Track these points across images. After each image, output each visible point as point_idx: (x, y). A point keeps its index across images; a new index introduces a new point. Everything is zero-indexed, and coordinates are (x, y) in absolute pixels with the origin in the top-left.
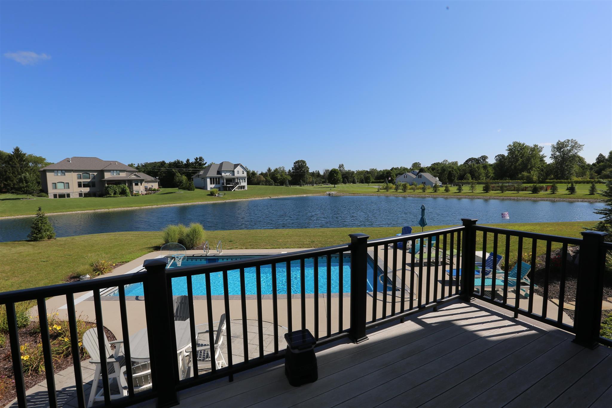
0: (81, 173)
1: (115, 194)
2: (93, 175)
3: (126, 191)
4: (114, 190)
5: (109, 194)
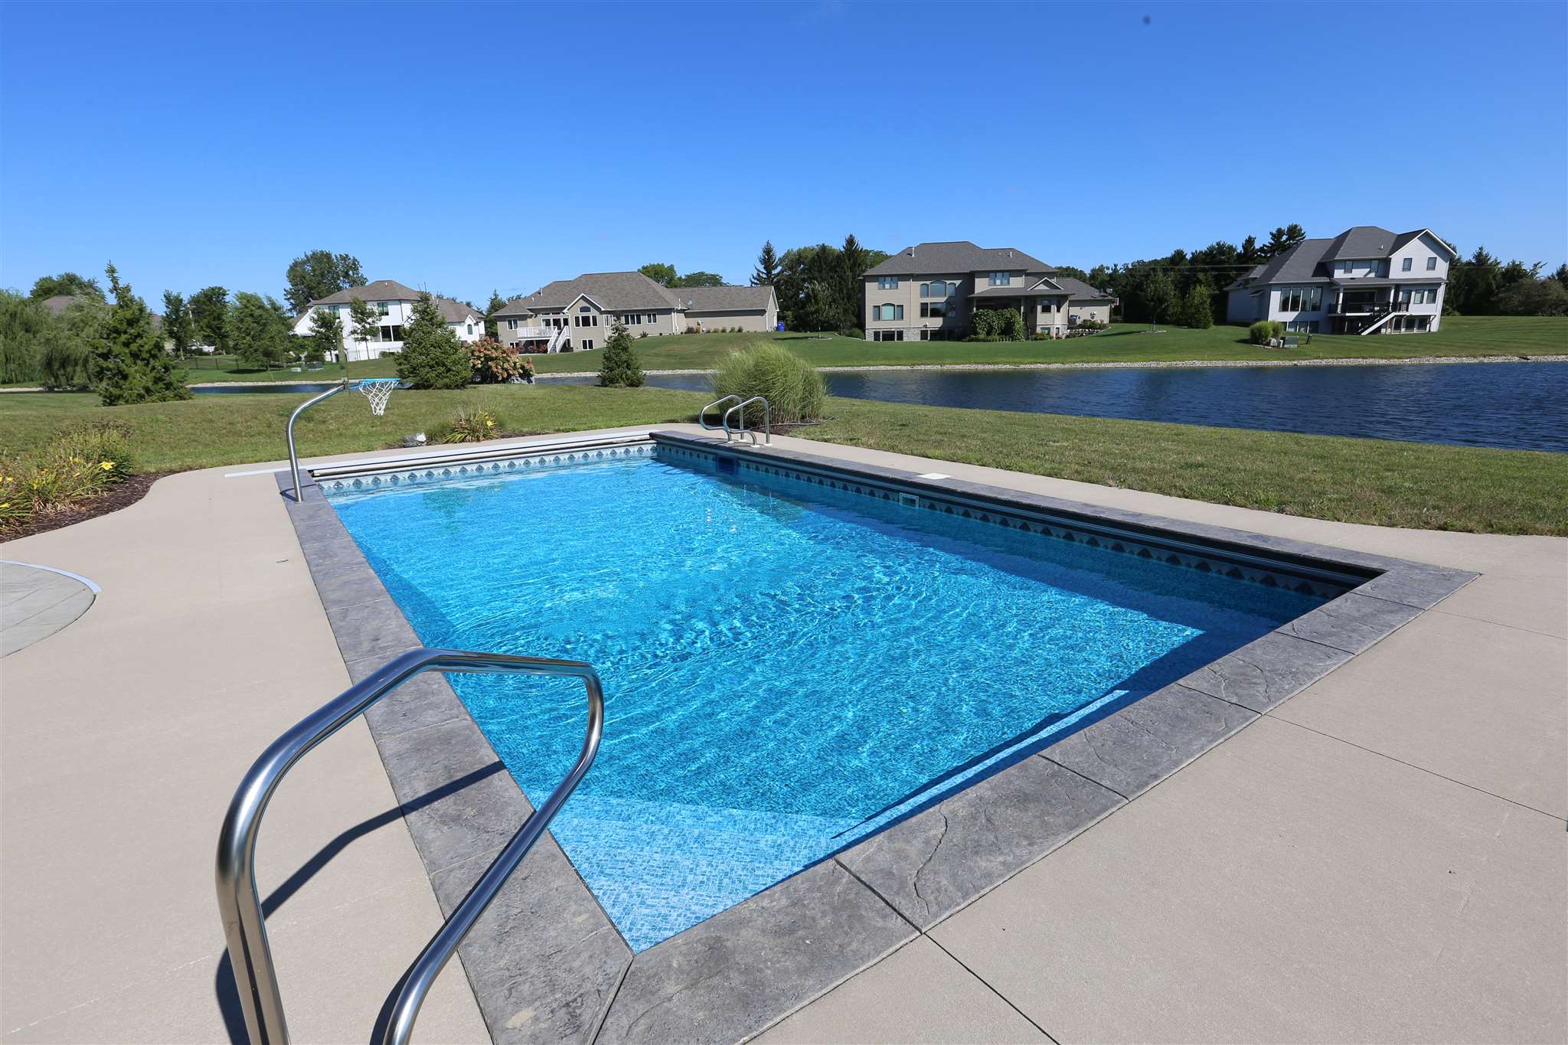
0: (928, 282)
1: (989, 333)
2: (953, 287)
3: (1015, 326)
5: (976, 333)
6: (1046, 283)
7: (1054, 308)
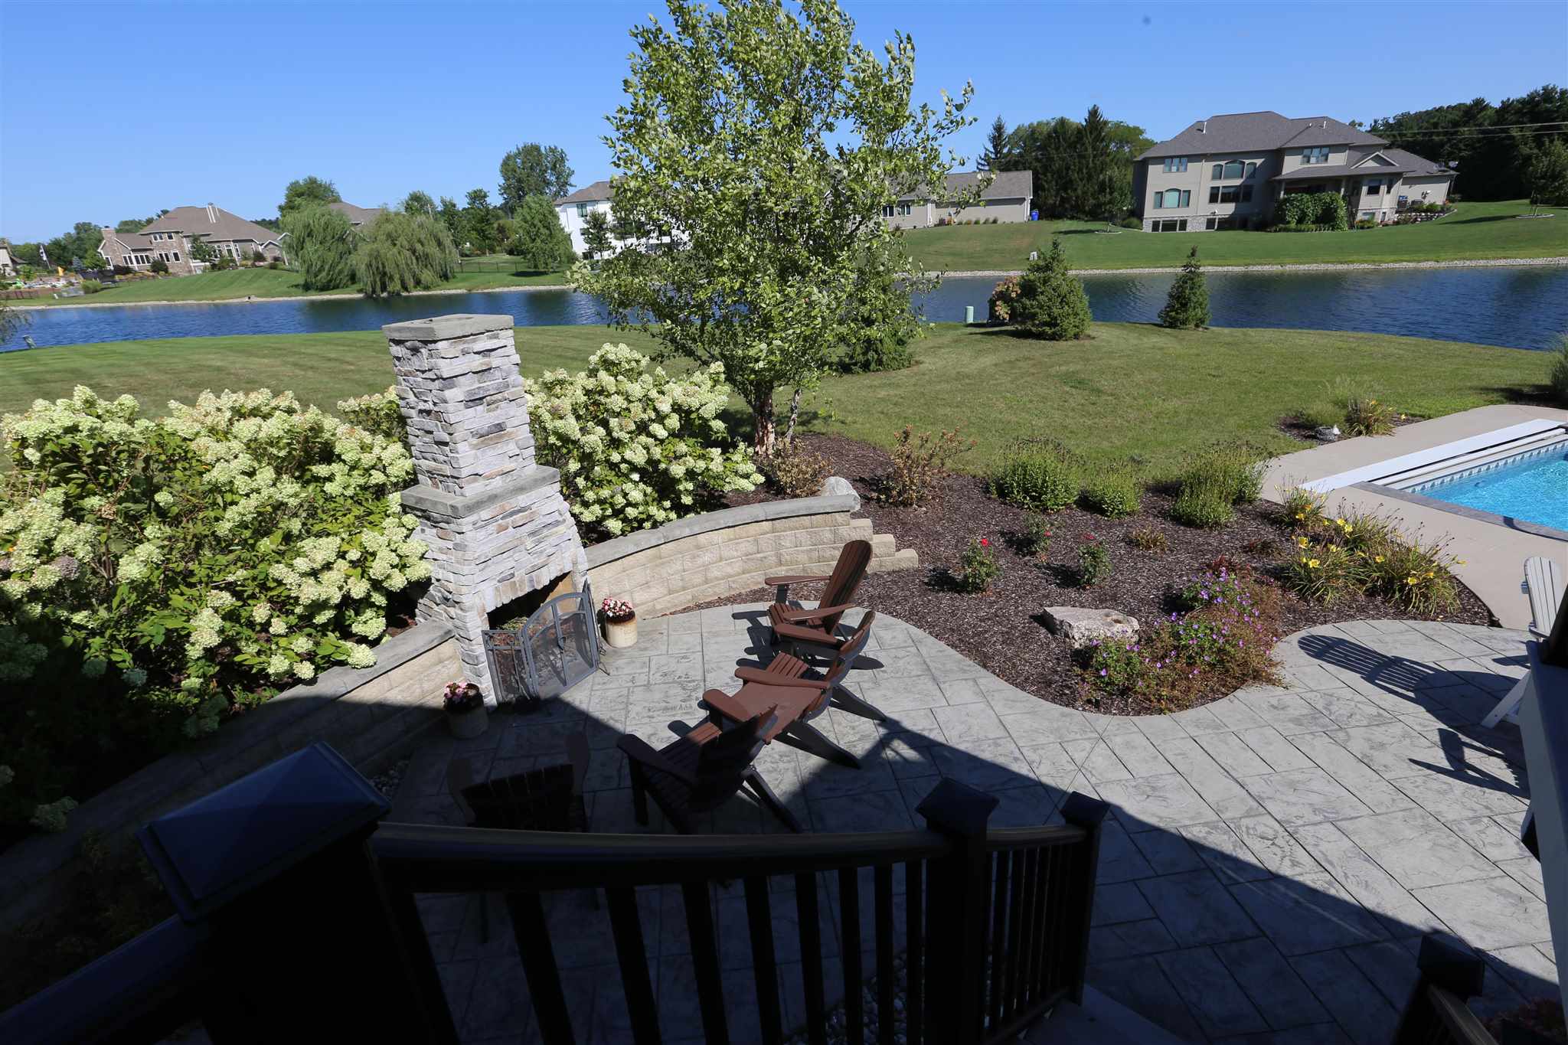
0: (1223, 163)
1: (1300, 221)
2: (1253, 167)
3: (1336, 211)
4: (1302, 210)
5: (1283, 221)
6: (1378, 159)
7: (1383, 188)
